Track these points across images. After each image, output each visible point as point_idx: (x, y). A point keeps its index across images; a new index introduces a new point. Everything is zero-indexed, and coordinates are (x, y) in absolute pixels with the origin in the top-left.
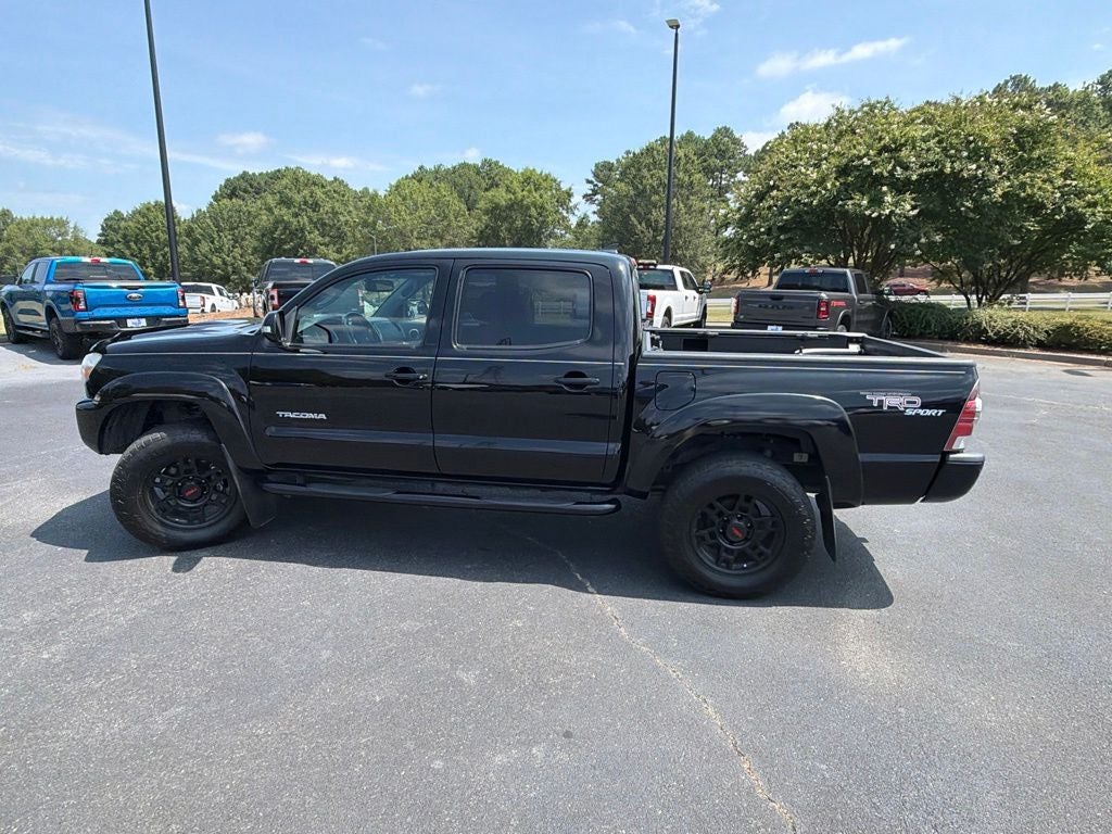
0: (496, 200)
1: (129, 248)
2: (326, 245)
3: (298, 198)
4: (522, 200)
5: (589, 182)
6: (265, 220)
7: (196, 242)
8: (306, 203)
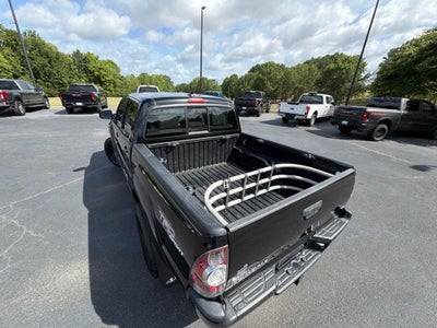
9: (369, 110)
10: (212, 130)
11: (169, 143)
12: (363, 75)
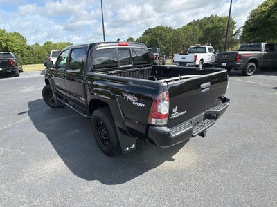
9: (240, 53)
10: (134, 64)
11: (109, 72)
12: (235, 31)
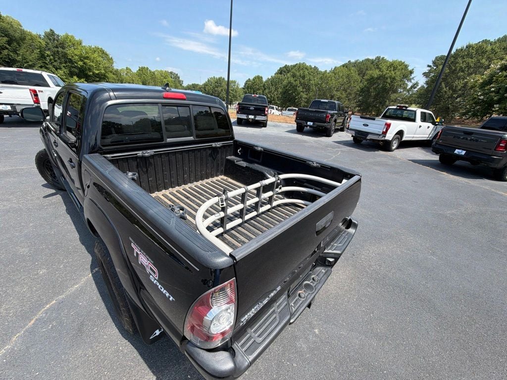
0: (373, 75)
1: (248, 90)
2: (303, 92)
3: (298, 74)
4: (385, 75)
5: (429, 66)
6: (285, 82)
7: (265, 89)
8: (300, 76)
10: (197, 136)
11: (140, 153)
12: (410, 85)
